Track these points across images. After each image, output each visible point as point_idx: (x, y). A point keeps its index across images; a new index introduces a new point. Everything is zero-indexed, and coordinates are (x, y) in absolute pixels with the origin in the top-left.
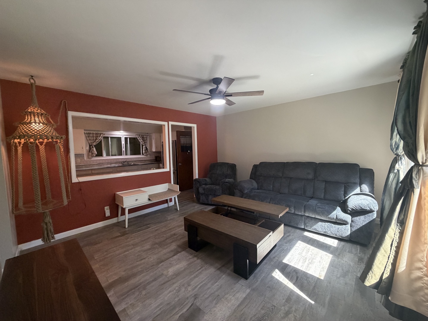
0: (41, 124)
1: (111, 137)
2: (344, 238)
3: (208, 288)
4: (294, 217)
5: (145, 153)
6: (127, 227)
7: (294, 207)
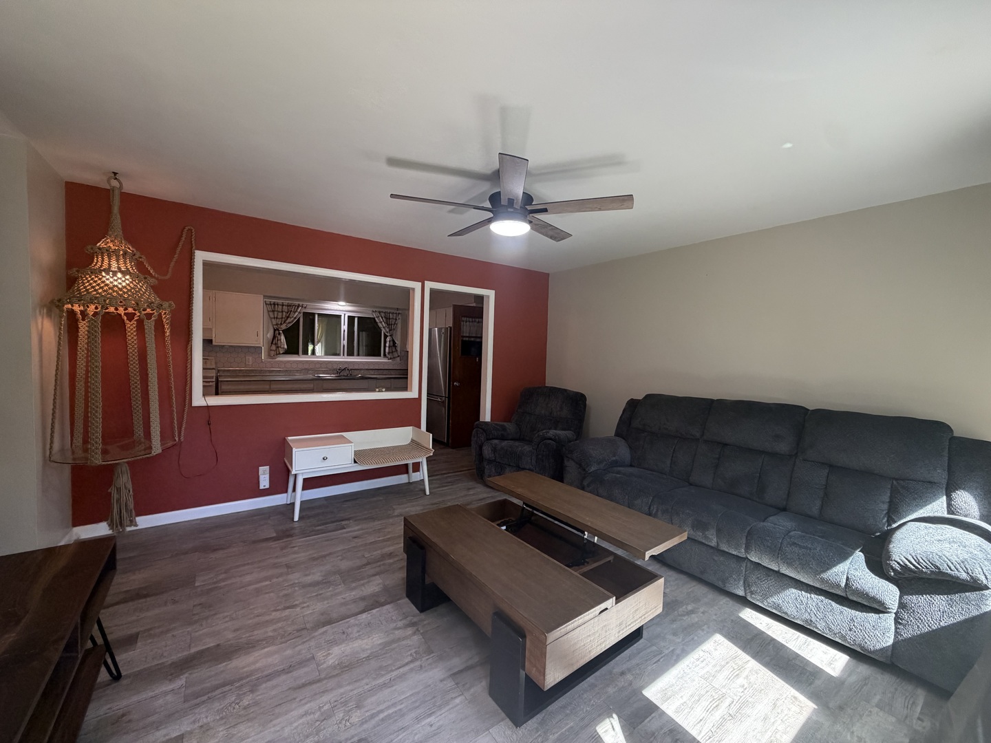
0: (119, 275)
1: (319, 315)
2: (871, 652)
3: (403, 729)
4: (716, 558)
5: (389, 353)
6: (296, 518)
7: (719, 531)
